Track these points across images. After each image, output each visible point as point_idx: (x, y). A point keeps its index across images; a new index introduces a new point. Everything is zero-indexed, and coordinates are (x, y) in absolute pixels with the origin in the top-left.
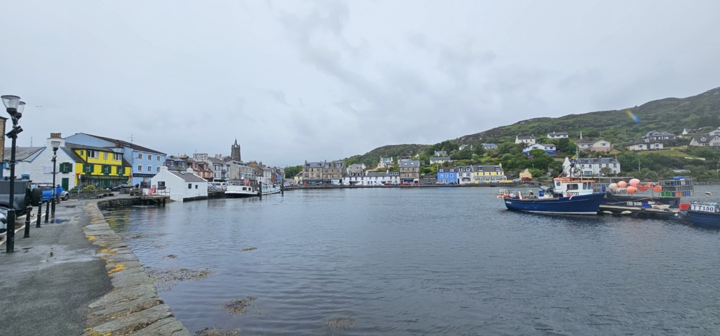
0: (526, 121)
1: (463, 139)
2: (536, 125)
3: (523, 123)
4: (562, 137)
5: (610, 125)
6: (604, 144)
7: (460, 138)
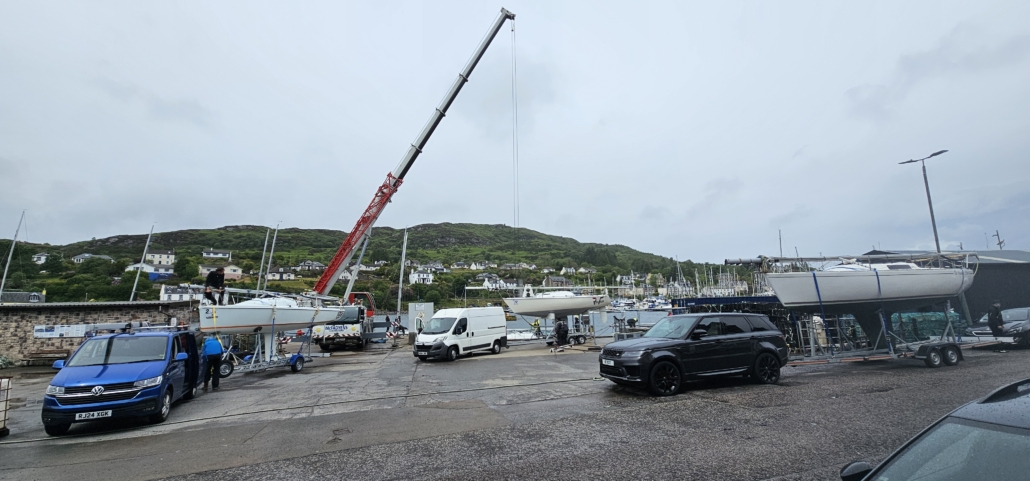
0: (237, 227)
1: (112, 241)
2: (245, 234)
3: (230, 229)
4: (220, 256)
5: (329, 247)
6: (235, 271)
7: (108, 239)
